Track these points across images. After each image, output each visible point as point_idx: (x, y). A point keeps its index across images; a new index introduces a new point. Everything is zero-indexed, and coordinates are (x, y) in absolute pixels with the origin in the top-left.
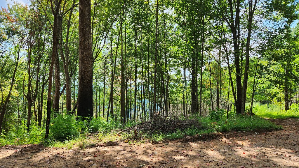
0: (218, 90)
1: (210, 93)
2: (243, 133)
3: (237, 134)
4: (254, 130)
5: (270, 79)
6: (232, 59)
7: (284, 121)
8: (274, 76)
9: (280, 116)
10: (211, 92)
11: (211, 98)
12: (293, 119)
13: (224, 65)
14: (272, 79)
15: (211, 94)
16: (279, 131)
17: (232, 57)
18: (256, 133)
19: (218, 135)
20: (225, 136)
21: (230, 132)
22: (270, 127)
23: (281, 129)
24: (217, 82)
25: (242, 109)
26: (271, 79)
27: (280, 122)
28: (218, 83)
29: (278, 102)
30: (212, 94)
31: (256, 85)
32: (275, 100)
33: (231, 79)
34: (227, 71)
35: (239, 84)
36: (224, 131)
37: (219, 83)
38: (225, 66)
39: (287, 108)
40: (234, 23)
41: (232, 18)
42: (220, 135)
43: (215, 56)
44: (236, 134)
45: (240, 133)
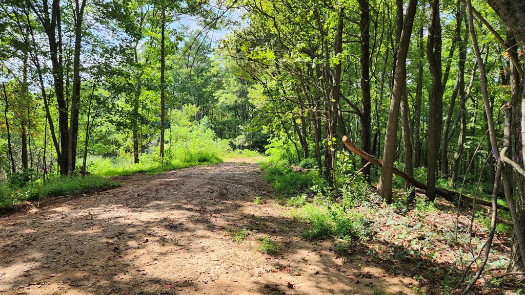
0: (24, 137)
1: (7, 143)
2: (66, 197)
3: (56, 201)
4: (82, 192)
5: (110, 119)
6: (50, 82)
7: (130, 177)
8: (115, 116)
9: (126, 172)
10: (9, 142)
11: (10, 152)
12: (140, 174)
13: (34, 90)
14: (114, 120)
15: (9, 145)
16: (117, 189)
17: (49, 78)
18: (84, 195)
19: (24, 206)
20: (36, 206)
21: (45, 199)
22: (106, 185)
23: (119, 186)
24: (22, 122)
25: (70, 167)
26: (112, 120)
27: (124, 179)
28: (23, 124)
29: (126, 153)
30: (13, 144)
31: (91, 128)
32: (122, 150)
33: (48, 116)
34: (42, 102)
35: (64, 126)
36: (34, 198)
37: (26, 122)
38: (36, 92)
39: (137, 161)
40: (50, 17)
41: (46, 7)
42: (28, 205)
43: (14, 72)
44: (54, 200)
45: (61, 198)
